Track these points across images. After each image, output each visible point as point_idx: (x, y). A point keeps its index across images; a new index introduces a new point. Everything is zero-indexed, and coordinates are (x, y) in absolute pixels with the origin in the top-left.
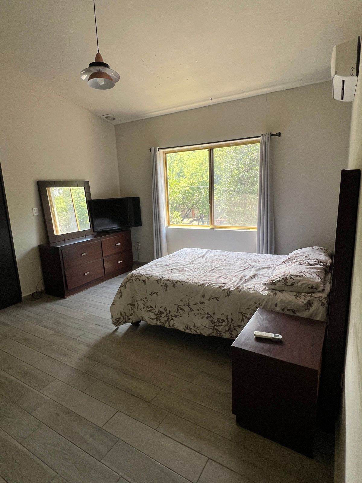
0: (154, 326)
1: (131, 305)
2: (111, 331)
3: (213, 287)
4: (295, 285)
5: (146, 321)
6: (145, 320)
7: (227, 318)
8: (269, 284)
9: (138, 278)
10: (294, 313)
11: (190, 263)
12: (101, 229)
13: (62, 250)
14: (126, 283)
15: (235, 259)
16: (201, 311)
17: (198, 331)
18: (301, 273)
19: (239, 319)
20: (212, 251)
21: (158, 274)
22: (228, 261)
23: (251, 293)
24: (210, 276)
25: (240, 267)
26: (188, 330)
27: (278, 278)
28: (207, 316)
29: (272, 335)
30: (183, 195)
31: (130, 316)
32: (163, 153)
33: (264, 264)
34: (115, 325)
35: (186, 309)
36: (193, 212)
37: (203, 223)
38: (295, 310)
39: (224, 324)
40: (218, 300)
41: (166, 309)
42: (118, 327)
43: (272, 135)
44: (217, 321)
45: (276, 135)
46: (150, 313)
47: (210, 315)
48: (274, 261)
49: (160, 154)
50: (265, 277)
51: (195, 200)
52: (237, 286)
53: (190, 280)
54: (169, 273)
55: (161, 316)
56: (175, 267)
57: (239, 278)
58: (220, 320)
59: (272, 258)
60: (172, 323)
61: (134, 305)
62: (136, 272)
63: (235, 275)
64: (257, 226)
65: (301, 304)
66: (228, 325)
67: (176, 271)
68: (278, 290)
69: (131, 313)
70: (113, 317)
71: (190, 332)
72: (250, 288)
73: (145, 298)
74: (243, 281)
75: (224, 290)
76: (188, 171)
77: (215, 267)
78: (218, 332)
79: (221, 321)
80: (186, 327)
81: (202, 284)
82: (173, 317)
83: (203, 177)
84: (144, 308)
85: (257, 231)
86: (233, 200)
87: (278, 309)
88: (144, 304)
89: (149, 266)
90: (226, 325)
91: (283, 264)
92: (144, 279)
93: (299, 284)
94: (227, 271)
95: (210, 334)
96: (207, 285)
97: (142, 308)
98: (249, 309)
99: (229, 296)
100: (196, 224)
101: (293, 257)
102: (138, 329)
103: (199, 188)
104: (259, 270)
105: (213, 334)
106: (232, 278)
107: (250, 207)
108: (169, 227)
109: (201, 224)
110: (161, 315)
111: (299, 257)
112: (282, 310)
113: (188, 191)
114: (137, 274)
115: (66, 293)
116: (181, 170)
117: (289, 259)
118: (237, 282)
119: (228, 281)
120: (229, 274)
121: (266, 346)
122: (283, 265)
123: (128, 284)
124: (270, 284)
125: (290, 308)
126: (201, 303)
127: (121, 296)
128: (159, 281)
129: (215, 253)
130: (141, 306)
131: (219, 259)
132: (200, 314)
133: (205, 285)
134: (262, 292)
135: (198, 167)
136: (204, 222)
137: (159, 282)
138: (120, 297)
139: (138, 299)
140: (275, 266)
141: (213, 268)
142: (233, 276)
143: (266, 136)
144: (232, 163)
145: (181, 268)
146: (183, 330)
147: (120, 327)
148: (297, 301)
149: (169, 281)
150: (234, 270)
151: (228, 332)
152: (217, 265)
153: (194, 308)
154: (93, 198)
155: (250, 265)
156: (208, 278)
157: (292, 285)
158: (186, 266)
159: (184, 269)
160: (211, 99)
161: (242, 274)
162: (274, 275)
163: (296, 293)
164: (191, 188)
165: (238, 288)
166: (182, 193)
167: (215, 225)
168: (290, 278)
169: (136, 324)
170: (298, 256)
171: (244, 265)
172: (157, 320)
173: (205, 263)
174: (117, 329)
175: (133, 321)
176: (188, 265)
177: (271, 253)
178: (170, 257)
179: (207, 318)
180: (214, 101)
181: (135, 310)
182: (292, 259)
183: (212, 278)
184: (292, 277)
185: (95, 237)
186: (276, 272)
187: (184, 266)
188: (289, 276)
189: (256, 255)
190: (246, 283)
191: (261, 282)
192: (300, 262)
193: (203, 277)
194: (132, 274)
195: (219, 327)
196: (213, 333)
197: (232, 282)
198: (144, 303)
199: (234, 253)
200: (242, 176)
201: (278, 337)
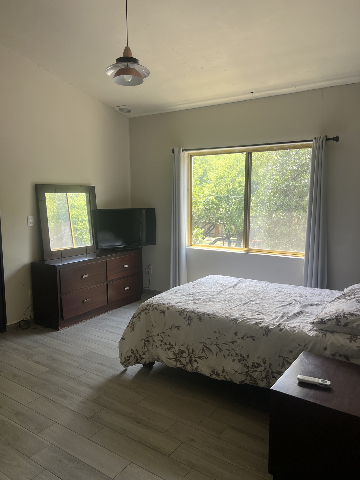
0: (173, 368)
1: (145, 341)
2: (119, 373)
3: (249, 323)
4: (350, 326)
5: (163, 362)
6: (162, 360)
7: (264, 361)
8: (317, 323)
9: (156, 307)
10: (348, 359)
11: (219, 294)
12: (106, 246)
13: (60, 270)
14: (140, 313)
15: (275, 292)
16: (233, 352)
17: (228, 377)
18: (357, 311)
19: (280, 364)
20: (247, 280)
21: (180, 304)
22: (266, 294)
23: (295, 332)
24: (244, 310)
25: (282, 302)
26: (215, 375)
27: (328, 316)
28: (239, 358)
29: (318, 380)
30: (206, 207)
31: (143, 354)
32: (188, 155)
33: (312, 300)
34: (124, 364)
35: (214, 348)
36: (217, 228)
37: (230, 244)
38: (348, 356)
39: (260, 369)
40: (254, 340)
41: (188, 348)
42: (126, 368)
43: (327, 139)
44: (252, 365)
45: (333, 139)
46: (169, 351)
47: (243, 357)
48: (325, 297)
49: (184, 156)
50: (313, 316)
51: (222, 213)
52: (278, 323)
53: (220, 313)
54: (193, 304)
55: (182, 357)
56: (200, 298)
57: (280, 315)
58: (256, 364)
59: (322, 293)
60: (195, 365)
61: (148, 341)
62: (153, 300)
63: (276, 311)
64: (304, 252)
65: (356, 348)
66: (266, 371)
67: (201, 302)
68: (328, 331)
69: (144, 350)
70: (121, 355)
71: (217, 378)
72: (294, 327)
73: (164, 333)
74: (285, 318)
75: (262, 327)
76: (214, 175)
77: (250, 300)
78: (253, 379)
79: (256, 366)
80: (212, 371)
81: (234, 319)
82: (196, 359)
83: (233, 183)
84: (161, 345)
85: (304, 258)
86: (274, 216)
87: (327, 353)
88: (161, 341)
89: (168, 294)
90: (263, 371)
91: (337, 300)
92: (163, 309)
93: (354, 325)
94: (265, 306)
95: (243, 381)
96: (240, 320)
97: (158, 345)
98: (291, 352)
99: (267, 335)
100: (220, 245)
101: (350, 292)
102: (151, 372)
103: (228, 197)
104: (306, 306)
105: (246, 381)
106: (272, 314)
107: (296, 226)
108: (190, 248)
109: (226, 244)
110: (182, 355)
111: (356, 294)
112: (332, 355)
113: (213, 201)
114: (155, 304)
115: (60, 324)
116: (204, 173)
117: (344, 294)
118: (277, 319)
119: (266, 317)
120: (268, 309)
121: (312, 392)
122: (336, 302)
123: (143, 315)
124: (319, 323)
125: (342, 353)
126: (233, 342)
127: (133, 330)
128: (181, 312)
129: (249, 283)
130: (158, 343)
131: (256, 291)
132: (230, 355)
133: (239, 320)
134: (309, 332)
135: (228, 170)
136: (232, 243)
137: (181, 314)
138: (131, 330)
139: (154, 334)
140: (326, 303)
141: (248, 301)
142: (273, 312)
143: (320, 140)
144: (274, 168)
145: (207, 298)
146: (209, 375)
147: (129, 368)
148: (351, 345)
149: (193, 313)
150: (274, 305)
151: (265, 380)
152: (252, 298)
153: (224, 347)
154: (99, 207)
155: (294, 299)
156: (242, 312)
157: (346, 325)
158: (215, 297)
159: (212, 299)
160: (252, 93)
161: (285, 310)
162: (324, 312)
163: (350, 336)
164: (216, 198)
165: (279, 326)
166: (205, 204)
167: (251, 247)
168: (343, 317)
169: (148, 366)
170: (355, 291)
171: (287, 300)
172: (177, 362)
173: (238, 295)
174: (126, 370)
175: (146, 361)
176: (216, 296)
177: (322, 287)
178: (193, 285)
179: (239, 361)
180: (256, 95)
181: (150, 348)
182: (348, 295)
183: (247, 313)
184: (346, 315)
185: (98, 256)
186: (326, 309)
187: (211, 297)
188: (342, 315)
189: (303, 288)
190: (289, 321)
191: (308, 320)
192: (358, 299)
193: (235, 311)
194: (148, 303)
195: (254, 373)
196: (246, 379)
197: (272, 318)
198: (161, 339)
199: (274, 284)
200: (287, 186)
201: (326, 383)
